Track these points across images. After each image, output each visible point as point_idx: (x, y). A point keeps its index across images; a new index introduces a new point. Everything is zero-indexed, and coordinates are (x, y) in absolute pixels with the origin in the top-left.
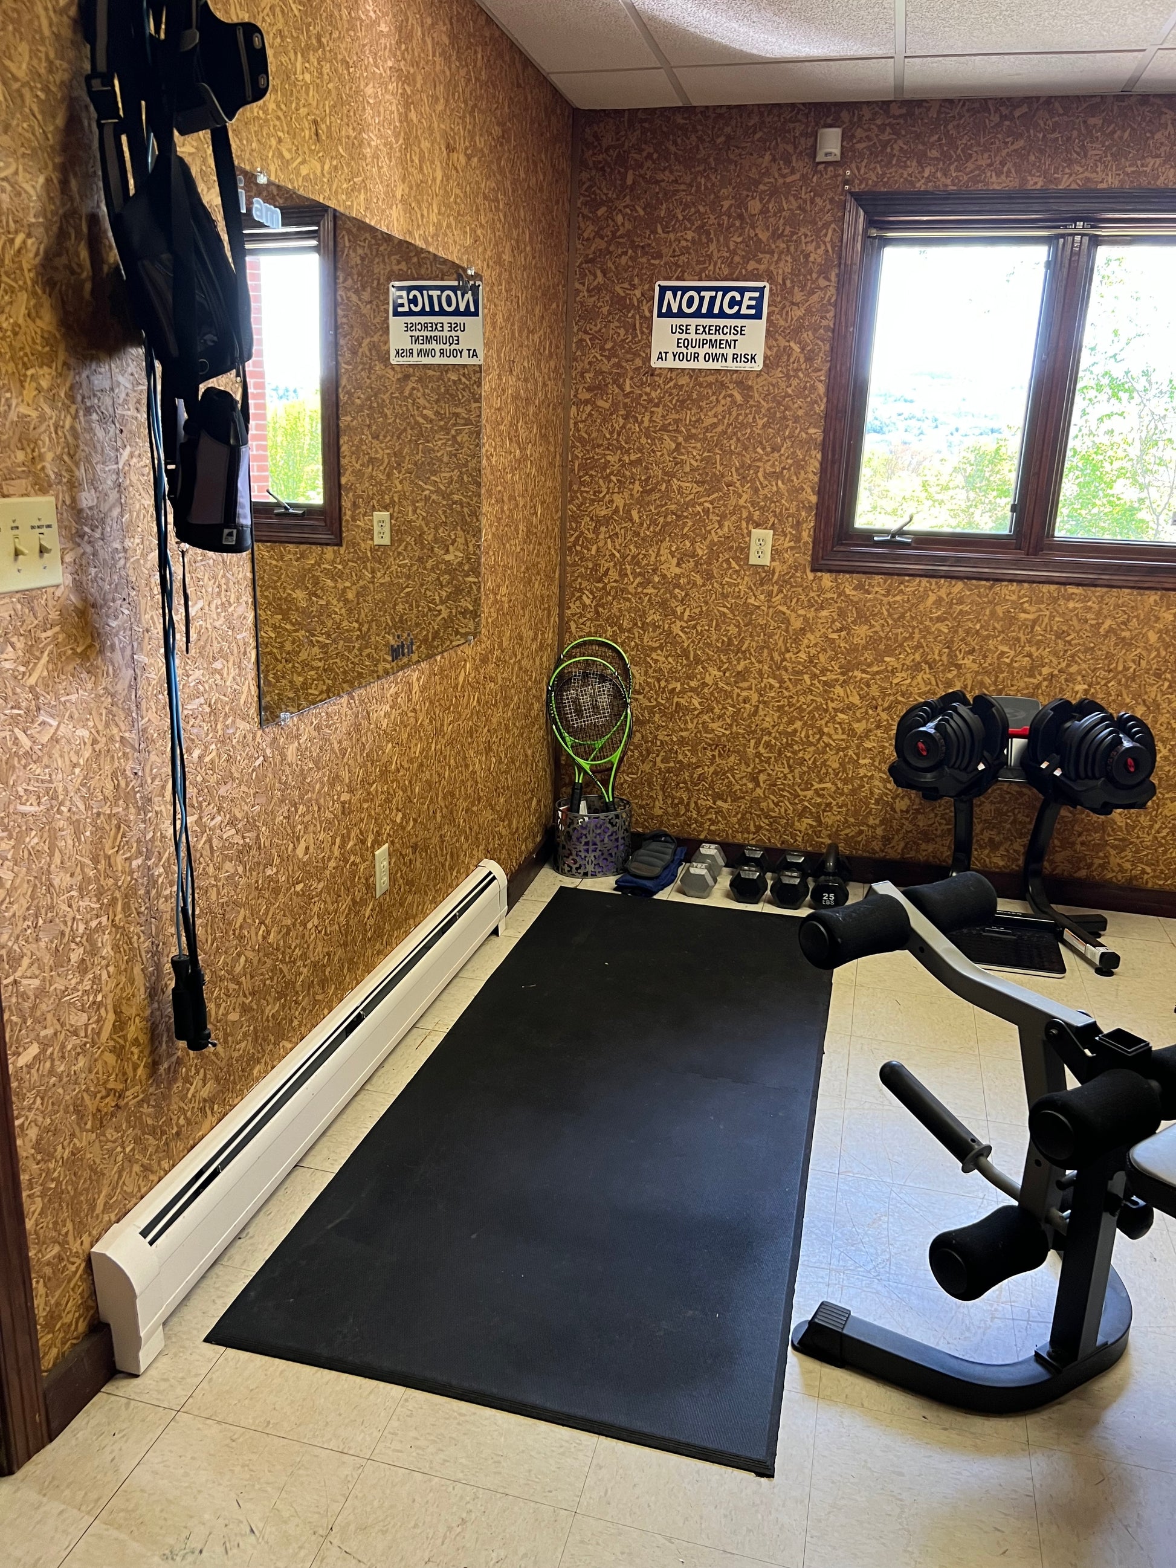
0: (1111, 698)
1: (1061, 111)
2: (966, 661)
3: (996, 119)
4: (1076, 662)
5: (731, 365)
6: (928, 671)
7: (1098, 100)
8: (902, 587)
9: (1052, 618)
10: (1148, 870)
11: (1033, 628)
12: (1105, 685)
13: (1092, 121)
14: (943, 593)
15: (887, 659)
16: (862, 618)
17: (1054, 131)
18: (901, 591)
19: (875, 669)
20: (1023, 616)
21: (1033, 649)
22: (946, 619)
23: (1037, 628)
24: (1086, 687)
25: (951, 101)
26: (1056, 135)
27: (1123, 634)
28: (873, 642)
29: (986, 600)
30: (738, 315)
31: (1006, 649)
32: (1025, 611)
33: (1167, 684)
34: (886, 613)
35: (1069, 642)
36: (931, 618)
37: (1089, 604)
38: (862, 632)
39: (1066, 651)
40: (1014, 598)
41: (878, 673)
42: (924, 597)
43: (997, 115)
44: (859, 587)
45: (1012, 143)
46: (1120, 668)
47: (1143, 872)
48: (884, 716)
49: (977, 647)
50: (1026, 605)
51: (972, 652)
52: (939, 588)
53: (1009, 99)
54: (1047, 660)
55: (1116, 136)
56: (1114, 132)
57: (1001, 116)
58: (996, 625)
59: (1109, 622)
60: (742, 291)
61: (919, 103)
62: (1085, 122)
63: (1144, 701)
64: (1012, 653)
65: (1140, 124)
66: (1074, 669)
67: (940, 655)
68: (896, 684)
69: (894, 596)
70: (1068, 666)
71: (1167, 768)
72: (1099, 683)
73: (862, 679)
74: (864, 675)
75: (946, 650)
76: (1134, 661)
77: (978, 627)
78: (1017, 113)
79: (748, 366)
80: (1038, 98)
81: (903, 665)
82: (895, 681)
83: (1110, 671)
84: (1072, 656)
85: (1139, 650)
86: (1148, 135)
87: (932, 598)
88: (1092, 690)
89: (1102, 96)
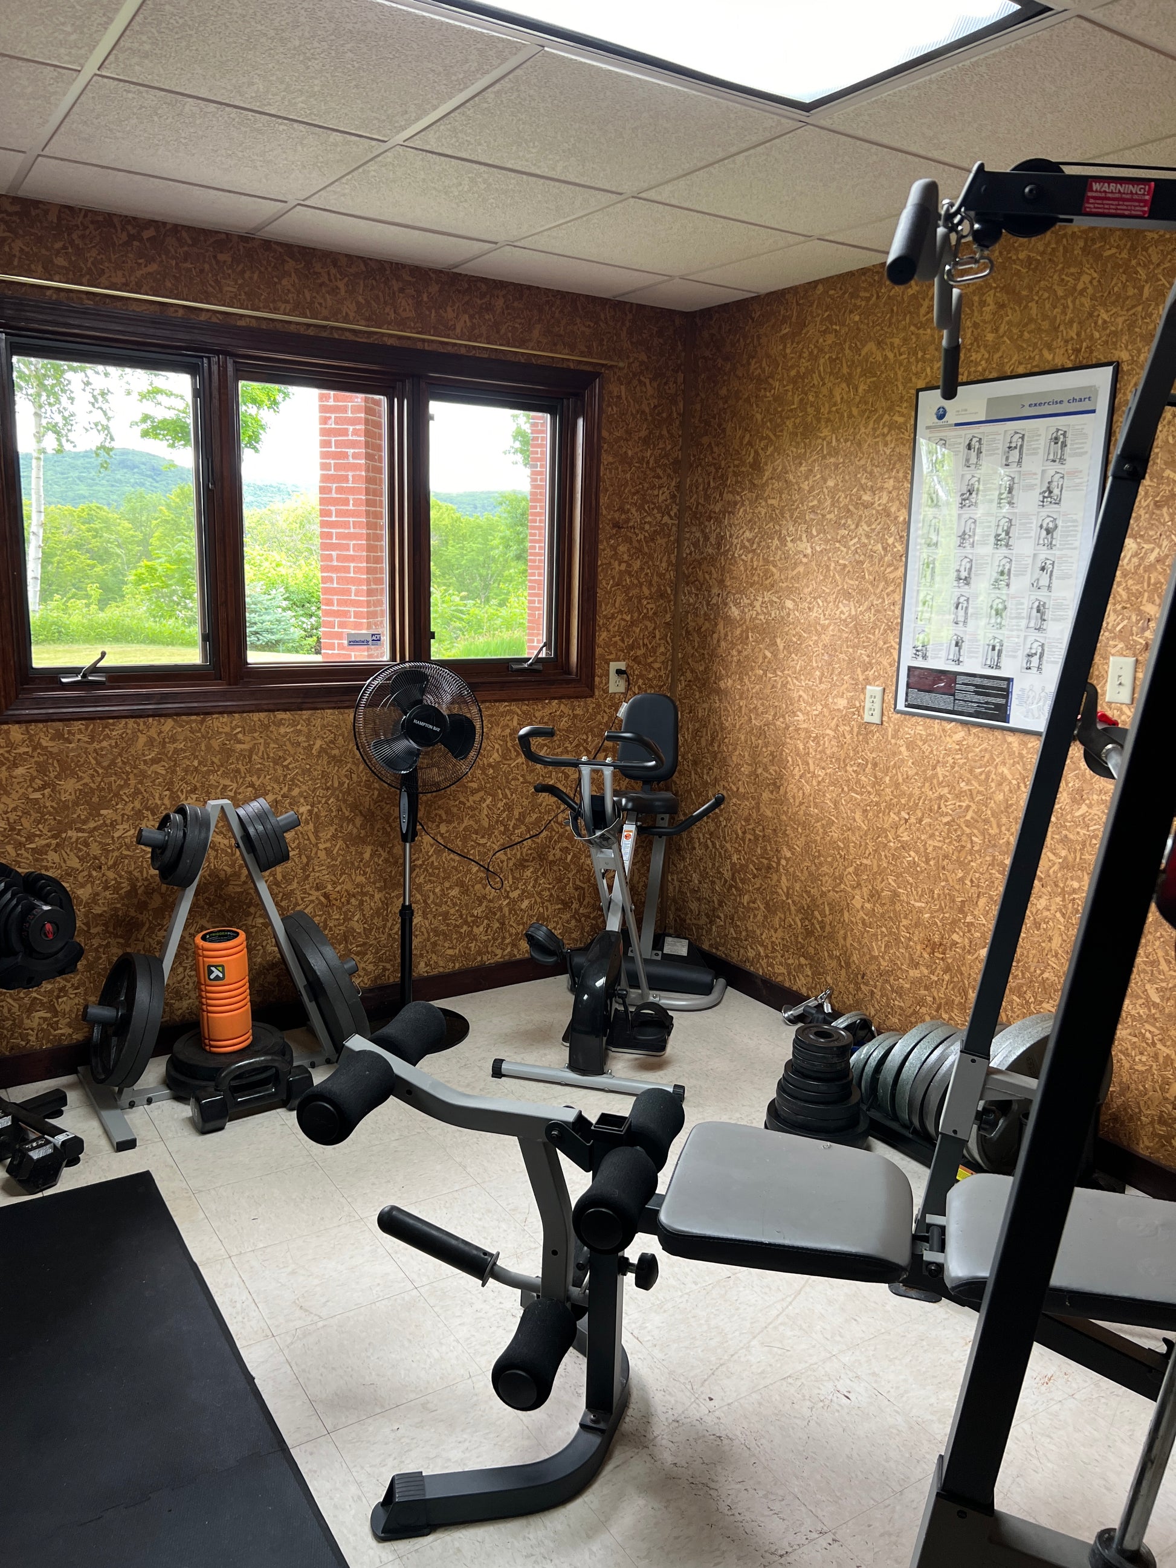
0: (333, 814)
1: (190, 242)
2: (189, 801)
3: (124, 237)
4: (297, 785)
6: (151, 818)
7: (224, 236)
8: (107, 731)
9: (267, 745)
10: (388, 966)
11: (250, 757)
12: (326, 803)
13: (221, 257)
14: (153, 732)
15: (103, 812)
16: (67, 769)
17: (186, 260)
18: (108, 737)
19: (92, 825)
20: (239, 747)
21: (254, 779)
22: (160, 760)
23: (254, 757)
24: (309, 807)
25: (70, 208)
26: (188, 265)
27: (333, 752)
28: (84, 795)
29: (199, 735)
31: (227, 782)
32: (240, 742)
33: (376, 793)
34: (93, 762)
35: (287, 767)
36: (145, 761)
37: (299, 727)
38: (69, 787)
39: (285, 776)
40: (227, 729)
41: (95, 829)
42: (134, 739)
43: (125, 234)
44: (58, 736)
45: (146, 266)
46: (336, 785)
47: (385, 969)
48: (111, 874)
49: (198, 785)
50: (240, 736)
51: (194, 790)
52: (149, 728)
53: (135, 219)
54: (269, 788)
55: (246, 276)
56: (243, 272)
57: (129, 235)
58: (214, 759)
59: (319, 743)
61: (36, 203)
62: (215, 257)
63: (361, 812)
64: (235, 785)
65: (266, 269)
66: (296, 792)
67: (161, 798)
68: (119, 838)
69: (100, 742)
70: (290, 790)
71: (389, 870)
72: (320, 802)
73: (78, 839)
74: (80, 834)
75: (167, 793)
76: (346, 776)
77: (196, 763)
78: (145, 235)
80: (164, 224)
81: (123, 815)
82: (116, 835)
83: (328, 789)
84: (292, 780)
85: (349, 765)
86: (276, 280)
87: (142, 739)
88: (316, 810)
89: (227, 234)
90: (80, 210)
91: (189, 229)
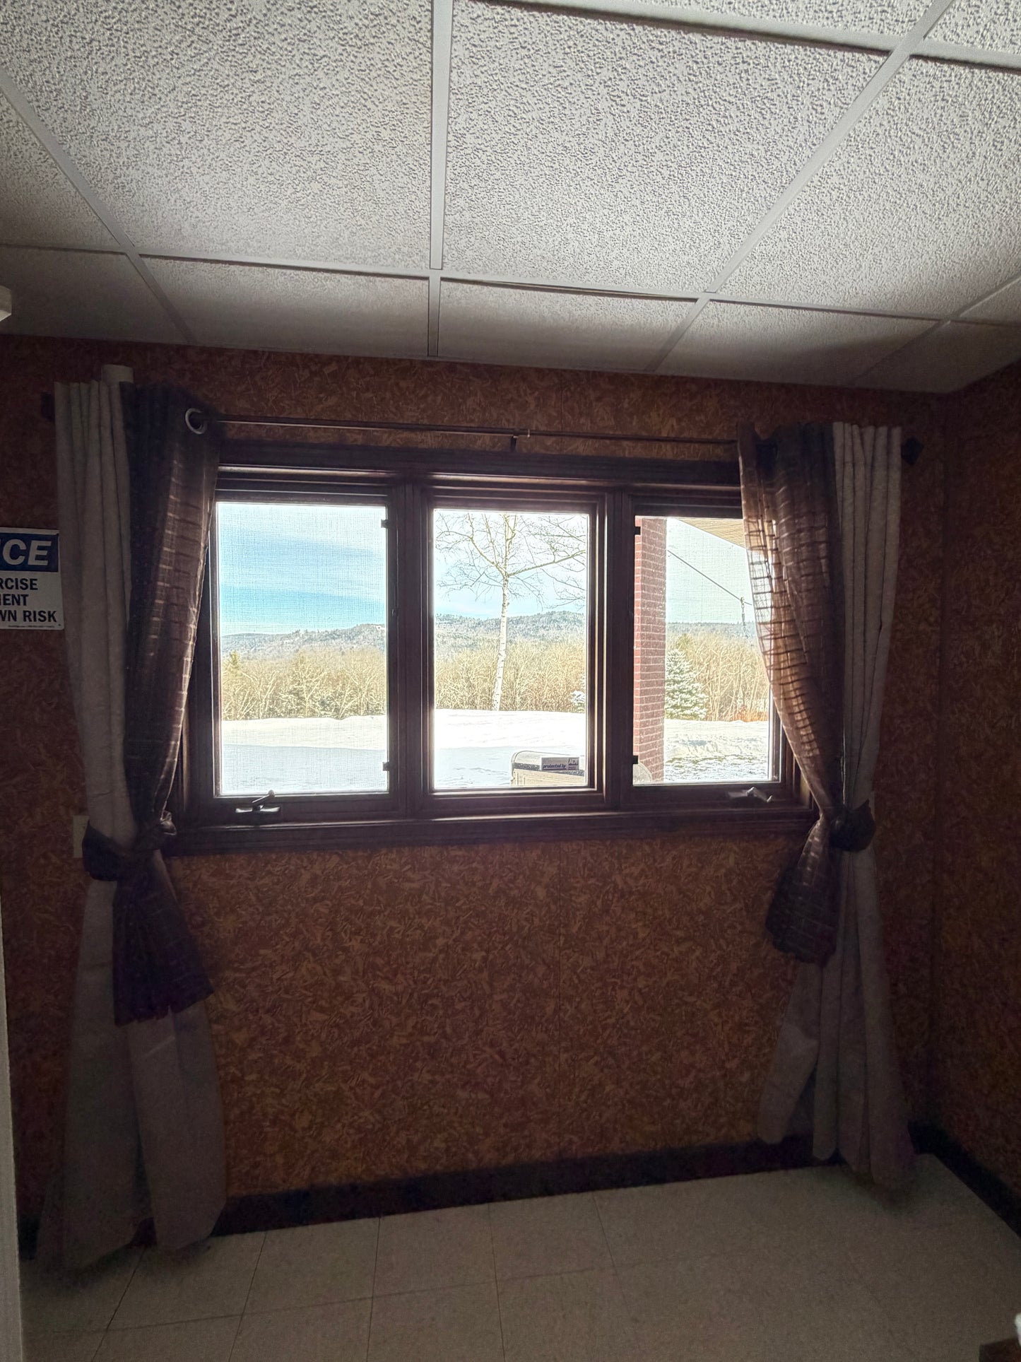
0: (511, 963)
1: (372, 372)
2: (353, 942)
3: (306, 374)
4: (470, 929)
5: (22, 624)
6: (311, 959)
7: (407, 363)
8: (269, 867)
9: (438, 884)
10: (575, 1139)
11: (420, 896)
12: (502, 948)
13: (403, 384)
14: (317, 869)
15: (262, 952)
17: (368, 390)
18: (269, 873)
19: (249, 965)
20: (407, 885)
21: (424, 920)
22: (323, 898)
23: (424, 897)
24: (484, 954)
25: (254, 352)
26: (369, 395)
27: (512, 893)
28: (243, 933)
29: (366, 872)
30: (24, 567)
31: (393, 923)
32: (410, 880)
33: (562, 939)
34: (253, 898)
35: (459, 908)
36: (307, 900)
37: (474, 865)
39: (458, 918)
40: (396, 866)
41: (254, 969)
42: (296, 876)
43: (306, 371)
44: (218, 871)
45: (326, 399)
46: (515, 929)
47: (571, 1142)
48: (268, 1019)
49: (363, 926)
50: (410, 874)
51: (358, 932)
52: (312, 862)
53: (317, 356)
54: (439, 931)
55: (430, 399)
56: (425, 396)
57: (311, 372)
58: (381, 899)
59: (496, 883)
60: (27, 539)
61: (221, 351)
62: (397, 384)
63: (543, 960)
64: (402, 928)
65: (450, 390)
66: (469, 936)
67: (323, 939)
68: (278, 979)
69: (262, 878)
70: (462, 933)
71: (576, 1028)
72: (496, 948)
73: (235, 979)
74: (237, 975)
75: (330, 933)
76: (526, 919)
77: (361, 903)
78: (327, 371)
79: (46, 626)
80: (347, 358)
81: (283, 956)
82: (275, 977)
83: (504, 934)
84: (466, 922)
85: (530, 907)
86: (460, 400)
87: (306, 876)
88: (491, 957)
89: (410, 361)
90: (264, 352)
91: (370, 360)
